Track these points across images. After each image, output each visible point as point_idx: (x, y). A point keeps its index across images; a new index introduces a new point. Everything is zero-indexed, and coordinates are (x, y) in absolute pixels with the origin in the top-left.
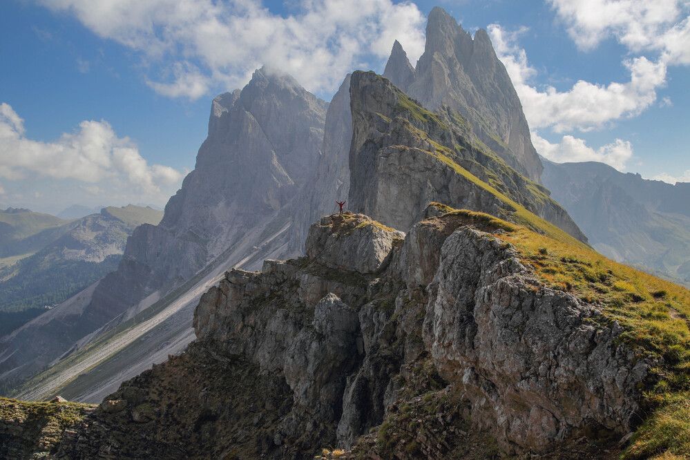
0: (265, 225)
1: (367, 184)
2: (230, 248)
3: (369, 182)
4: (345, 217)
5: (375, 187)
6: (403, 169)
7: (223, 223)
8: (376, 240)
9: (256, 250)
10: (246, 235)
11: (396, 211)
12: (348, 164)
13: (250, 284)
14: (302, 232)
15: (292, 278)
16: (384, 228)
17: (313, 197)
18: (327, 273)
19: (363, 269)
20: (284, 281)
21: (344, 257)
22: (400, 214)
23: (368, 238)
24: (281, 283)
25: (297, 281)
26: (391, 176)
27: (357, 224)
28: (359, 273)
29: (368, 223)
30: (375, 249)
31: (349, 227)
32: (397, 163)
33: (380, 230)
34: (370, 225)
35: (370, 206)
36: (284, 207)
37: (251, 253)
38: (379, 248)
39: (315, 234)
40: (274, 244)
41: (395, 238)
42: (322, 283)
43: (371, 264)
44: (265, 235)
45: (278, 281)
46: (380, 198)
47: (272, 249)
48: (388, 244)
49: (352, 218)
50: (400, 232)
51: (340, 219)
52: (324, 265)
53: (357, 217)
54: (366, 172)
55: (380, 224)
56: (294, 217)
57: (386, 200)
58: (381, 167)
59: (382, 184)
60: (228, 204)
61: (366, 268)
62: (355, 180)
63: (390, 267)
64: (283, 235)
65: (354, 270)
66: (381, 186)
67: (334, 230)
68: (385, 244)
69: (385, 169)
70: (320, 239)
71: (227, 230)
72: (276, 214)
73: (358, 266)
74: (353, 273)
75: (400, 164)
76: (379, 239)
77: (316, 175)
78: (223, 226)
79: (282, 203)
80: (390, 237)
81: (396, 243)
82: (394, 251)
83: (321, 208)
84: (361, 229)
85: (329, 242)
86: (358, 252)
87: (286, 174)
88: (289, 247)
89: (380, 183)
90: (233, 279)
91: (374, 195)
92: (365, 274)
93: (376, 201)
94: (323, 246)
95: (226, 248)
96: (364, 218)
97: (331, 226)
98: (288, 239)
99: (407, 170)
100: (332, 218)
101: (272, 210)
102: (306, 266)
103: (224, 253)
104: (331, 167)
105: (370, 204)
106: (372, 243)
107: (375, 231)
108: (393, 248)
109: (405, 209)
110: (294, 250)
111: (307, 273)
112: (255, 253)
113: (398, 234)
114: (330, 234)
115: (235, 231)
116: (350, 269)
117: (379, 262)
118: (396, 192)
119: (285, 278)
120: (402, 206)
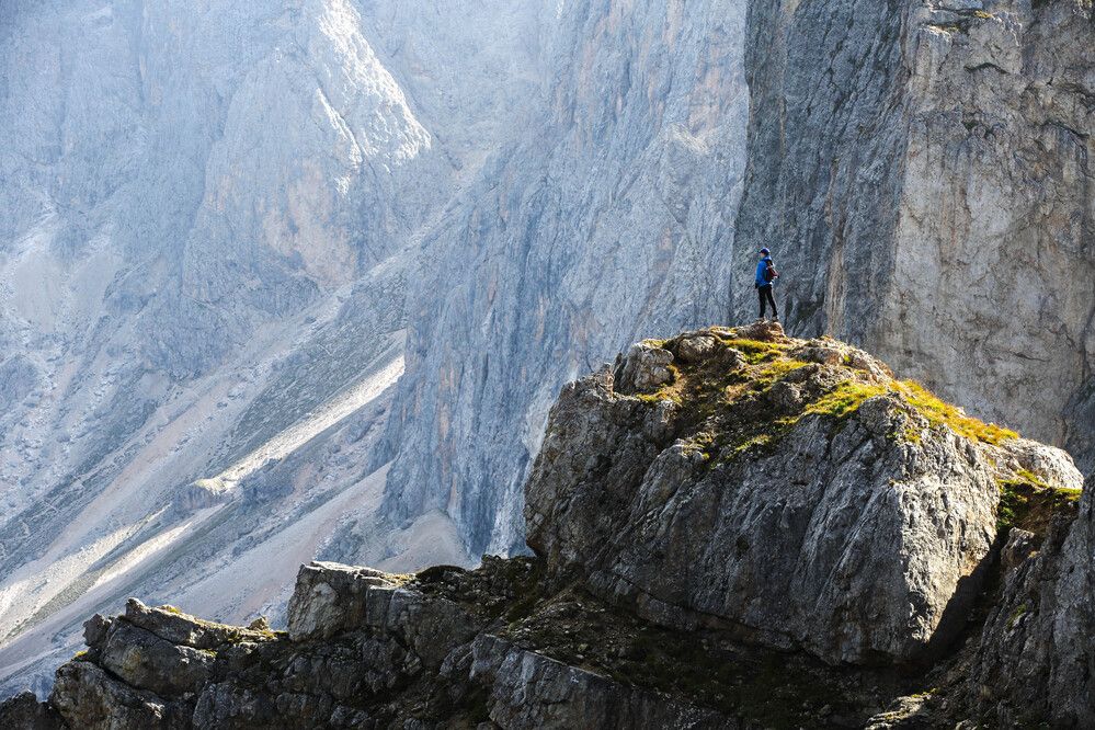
0: (264, 366)
1: (842, 171)
2: (69, 479)
3: (856, 161)
4: (747, 350)
5: (886, 188)
6: (1047, 98)
7: (38, 344)
8: (912, 488)
9: (213, 499)
10: (162, 414)
11: (996, 325)
12: (738, 51)
13: (220, 693)
14: (468, 414)
15: (445, 668)
16: (960, 424)
17: (532, 224)
18: (638, 653)
19: (835, 643)
20: (406, 682)
21: (734, 569)
22: (1017, 344)
23: (868, 476)
24: (385, 695)
25: (472, 686)
26: (977, 129)
27: (815, 392)
28: (814, 660)
29: (871, 391)
30: (906, 532)
31: (770, 406)
32: (1013, 65)
33: (938, 432)
34: (881, 405)
35: (856, 288)
36: (376, 271)
37: (180, 514)
38: (925, 527)
39: (582, 438)
40: (307, 472)
41: (1016, 479)
42: (612, 706)
43: (882, 617)
44: (260, 421)
45: (371, 679)
46: (912, 253)
47: (297, 500)
48: (977, 511)
49: (784, 361)
50: (1042, 450)
51: (720, 362)
52: (625, 609)
53: (813, 355)
54: (839, 104)
55: (935, 402)
56: (424, 330)
57: (944, 262)
58: (922, 82)
59: (925, 174)
60: (72, 244)
61: (854, 634)
62: (775, 144)
63: (984, 640)
64: (358, 426)
65: (785, 644)
66: (921, 184)
67: (686, 421)
68: (960, 509)
69: (944, 90)
70: (605, 463)
71: (62, 384)
72: (329, 312)
73: (808, 622)
74: (781, 656)
75: (1027, 70)
76: (931, 483)
77: (558, 108)
78: (37, 359)
79: (364, 250)
80: (987, 472)
81: (1020, 504)
82: (1007, 552)
83: (574, 285)
84: (834, 422)
85: (652, 485)
86: (810, 546)
87: (396, 95)
88: (393, 493)
89: (913, 167)
90: (126, 659)
91: (879, 234)
92: (846, 668)
93: (888, 266)
94: (623, 503)
95: (50, 477)
96: (851, 363)
97: (671, 397)
98: (387, 450)
99: (1068, 104)
100: (678, 354)
101: (307, 289)
102: (526, 609)
103: (37, 507)
104: (639, 66)
105: (854, 280)
106: (887, 502)
107: (910, 439)
108: (1003, 533)
109: (1046, 314)
110: (419, 509)
111: (533, 643)
112: (204, 515)
113: (1029, 461)
114: (665, 440)
115: (100, 392)
116: (765, 638)
117: (923, 608)
118: (1001, 223)
119: (412, 663)
120: (1028, 296)
